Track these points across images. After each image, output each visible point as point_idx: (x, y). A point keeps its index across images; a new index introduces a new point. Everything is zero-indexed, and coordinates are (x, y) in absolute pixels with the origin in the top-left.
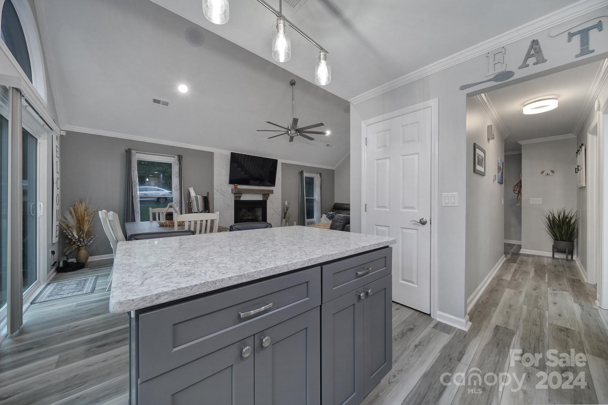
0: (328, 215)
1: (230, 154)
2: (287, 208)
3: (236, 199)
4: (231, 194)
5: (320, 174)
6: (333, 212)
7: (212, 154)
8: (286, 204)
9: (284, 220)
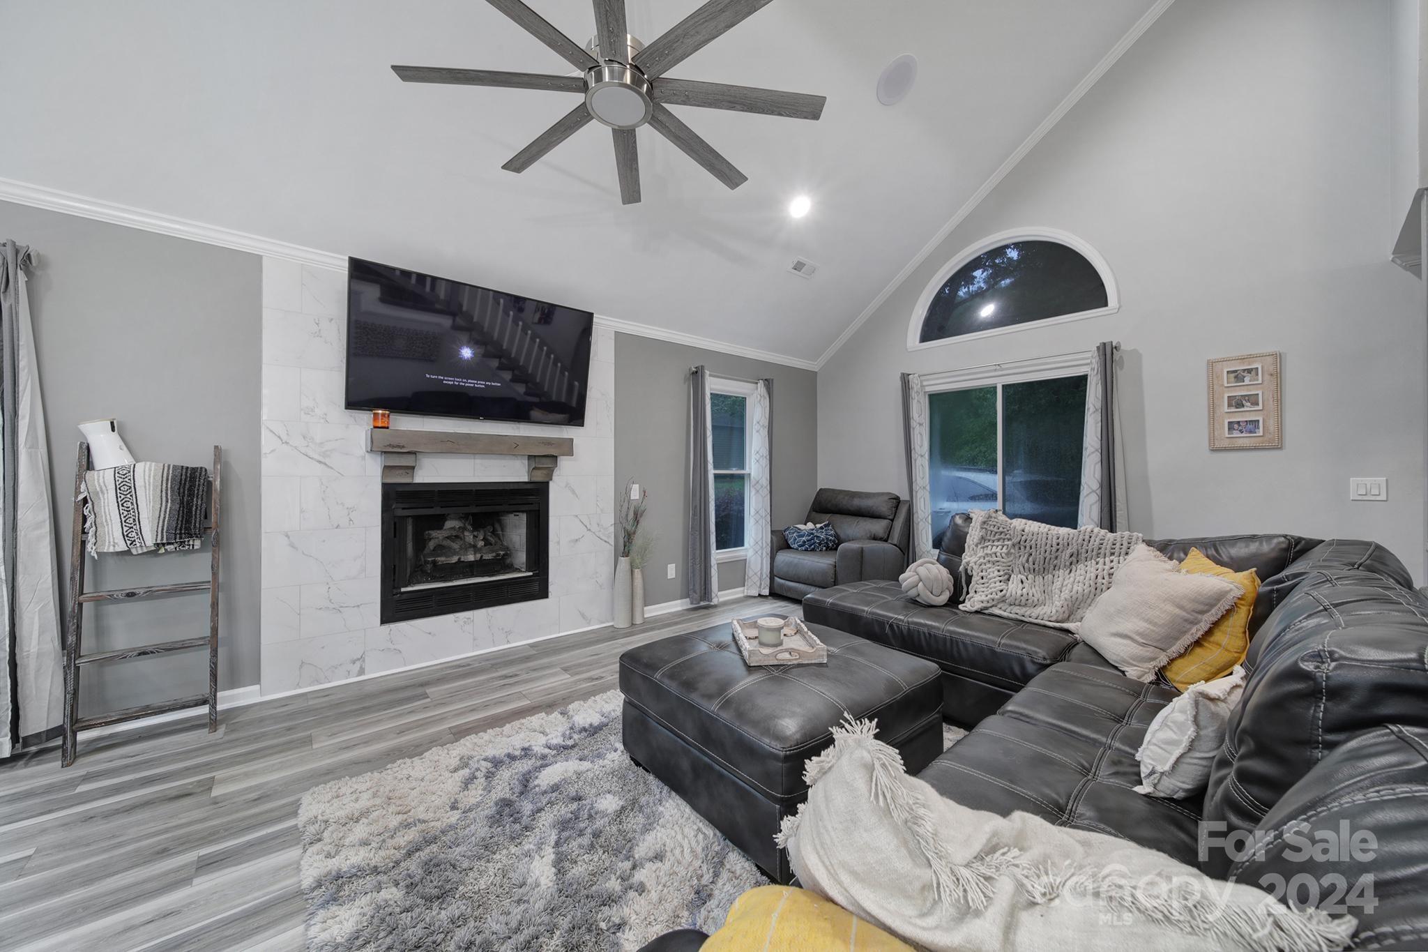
0: (799, 536)
1: (347, 265)
2: (636, 514)
3: (389, 480)
4: (363, 458)
5: (769, 384)
6: (815, 524)
7: (254, 262)
8: (635, 494)
9: (624, 562)
